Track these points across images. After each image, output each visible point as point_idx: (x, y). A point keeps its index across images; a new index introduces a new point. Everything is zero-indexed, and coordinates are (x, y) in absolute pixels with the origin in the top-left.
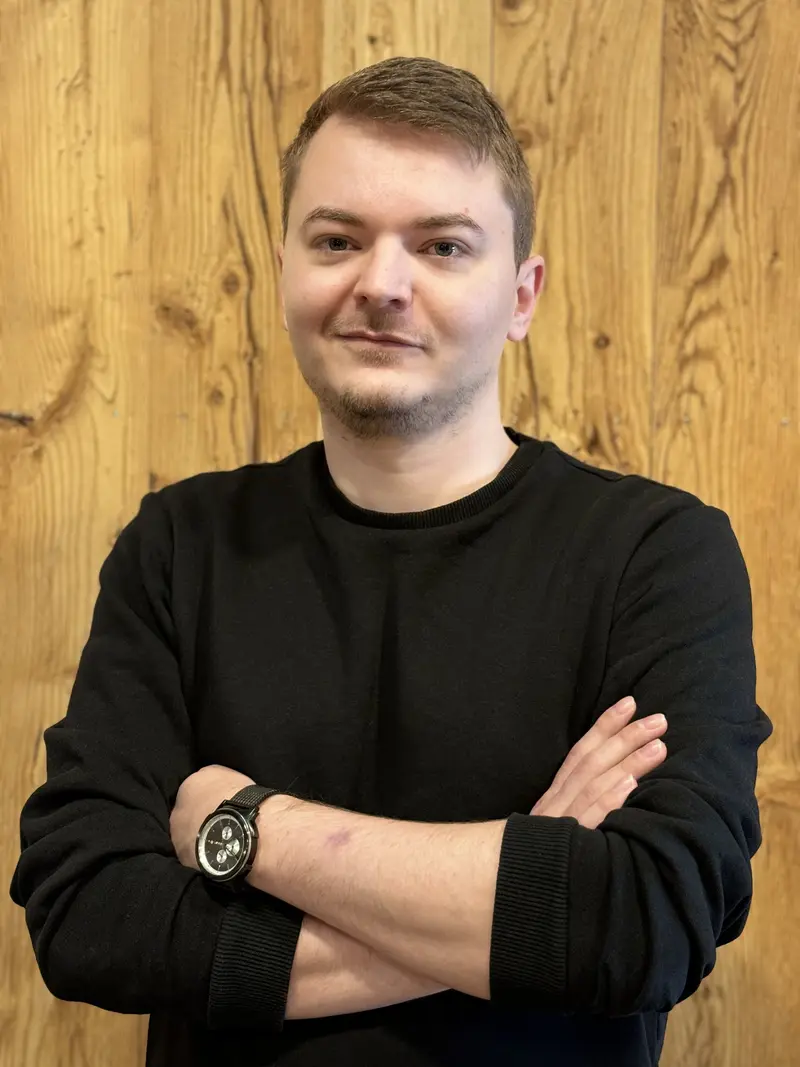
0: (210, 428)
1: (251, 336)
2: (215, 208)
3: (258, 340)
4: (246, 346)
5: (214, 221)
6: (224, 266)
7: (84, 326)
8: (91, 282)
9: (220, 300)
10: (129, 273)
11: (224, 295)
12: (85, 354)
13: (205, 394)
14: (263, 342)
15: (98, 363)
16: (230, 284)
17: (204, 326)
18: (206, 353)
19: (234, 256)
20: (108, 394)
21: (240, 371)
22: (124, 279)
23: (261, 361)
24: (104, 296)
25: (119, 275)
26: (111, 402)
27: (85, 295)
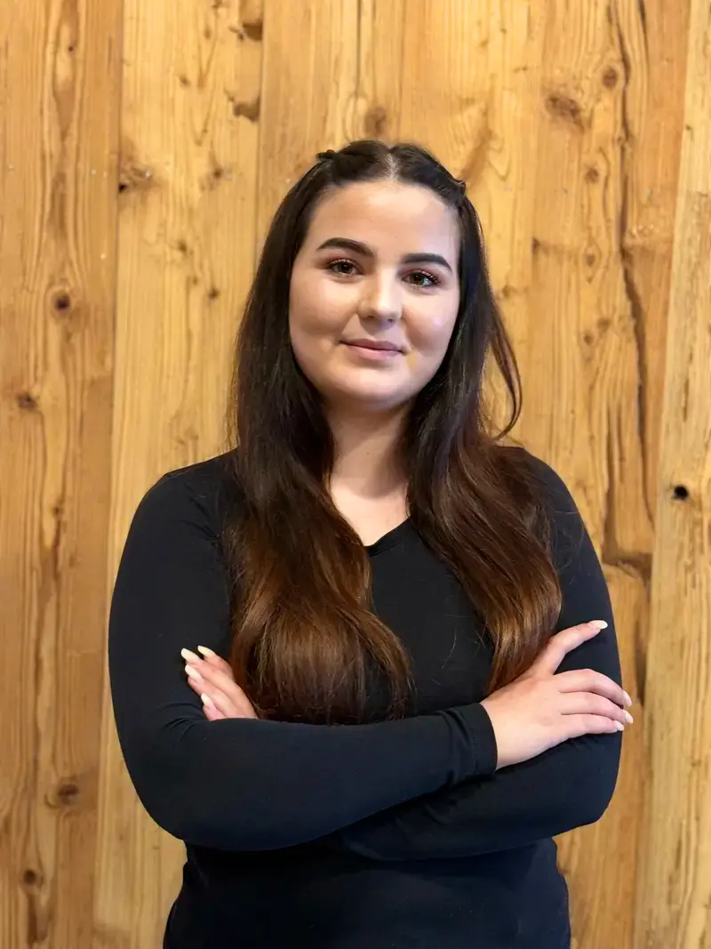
0: (585, 202)
1: (625, 124)
2: (601, 13)
3: (630, 127)
4: (619, 132)
5: (599, 24)
6: (605, 62)
7: (485, 113)
8: (493, 77)
9: (600, 92)
10: (525, 69)
11: (604, 88)
12: (485, 137)
13: (584, 173)
14: (635, 129)
15: (494, 145)
16: (609, 79)
17: (585, 115)
18: (586, 138)
19: (615, 54)
20: (502, 172)
21: (613, 154)
22: (521, 74)
23: (632, 145)
24: (504, 88)
25: (517, 70)
26: (504, 179)
27: (487, 88)
